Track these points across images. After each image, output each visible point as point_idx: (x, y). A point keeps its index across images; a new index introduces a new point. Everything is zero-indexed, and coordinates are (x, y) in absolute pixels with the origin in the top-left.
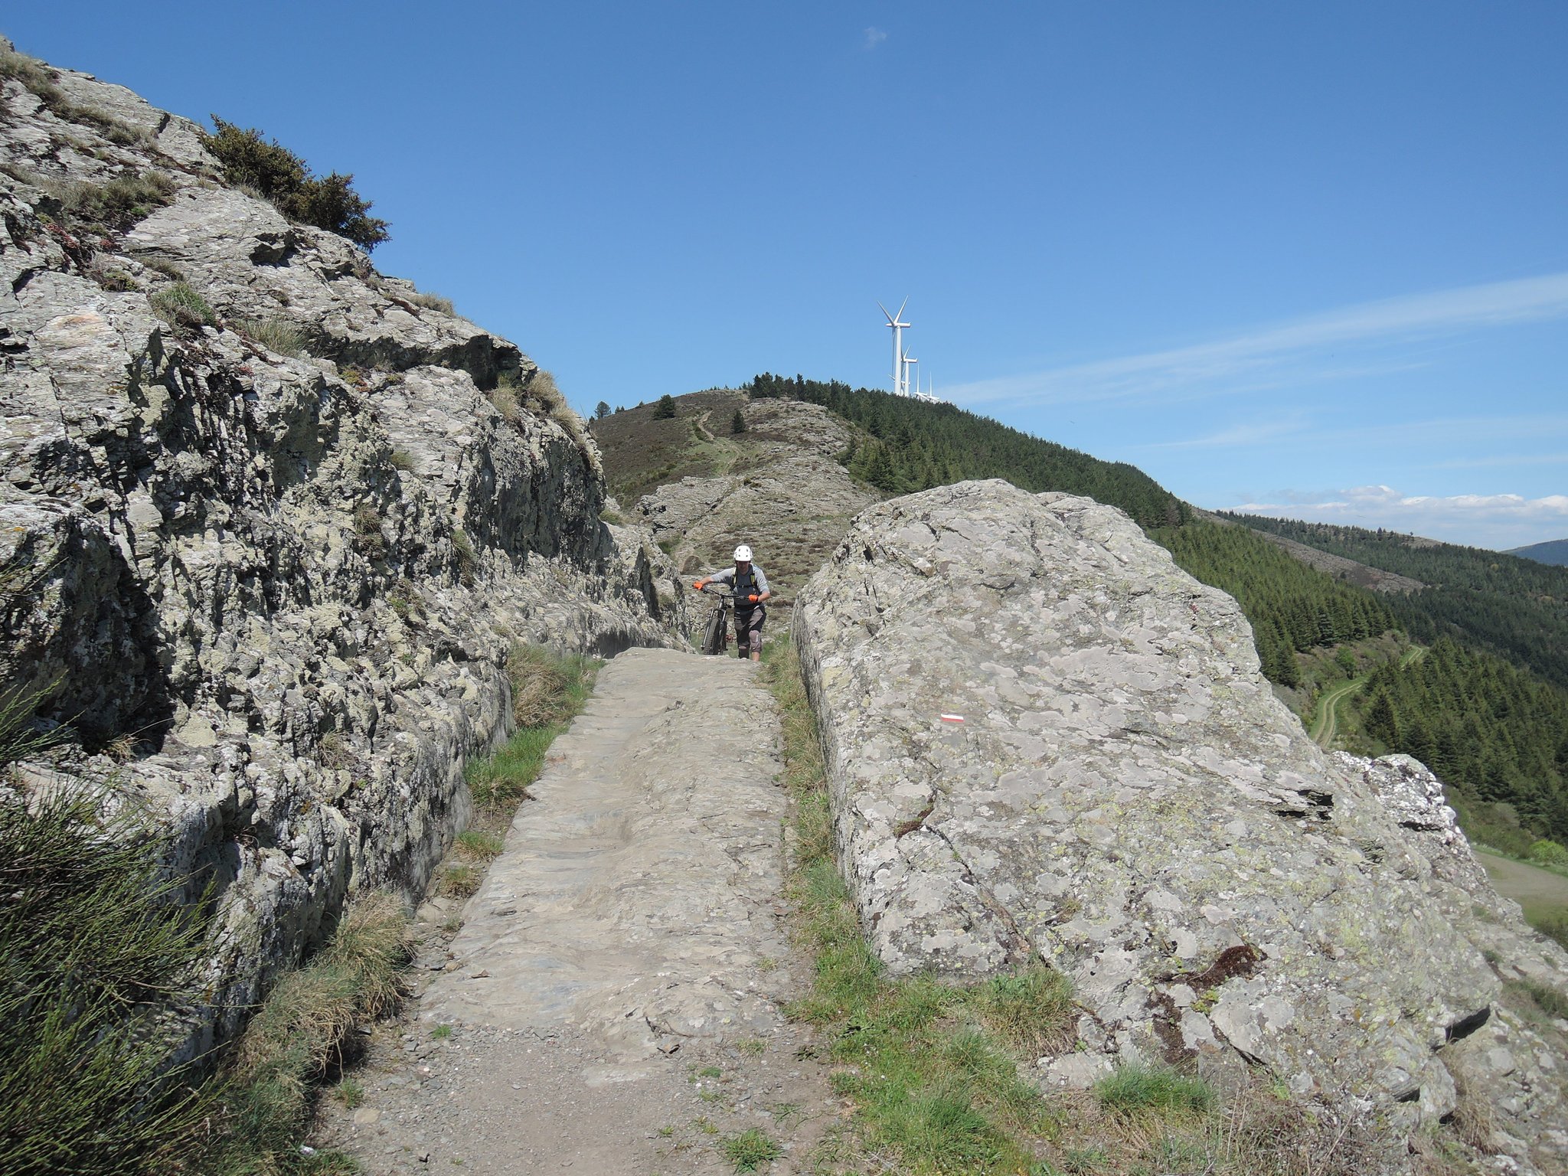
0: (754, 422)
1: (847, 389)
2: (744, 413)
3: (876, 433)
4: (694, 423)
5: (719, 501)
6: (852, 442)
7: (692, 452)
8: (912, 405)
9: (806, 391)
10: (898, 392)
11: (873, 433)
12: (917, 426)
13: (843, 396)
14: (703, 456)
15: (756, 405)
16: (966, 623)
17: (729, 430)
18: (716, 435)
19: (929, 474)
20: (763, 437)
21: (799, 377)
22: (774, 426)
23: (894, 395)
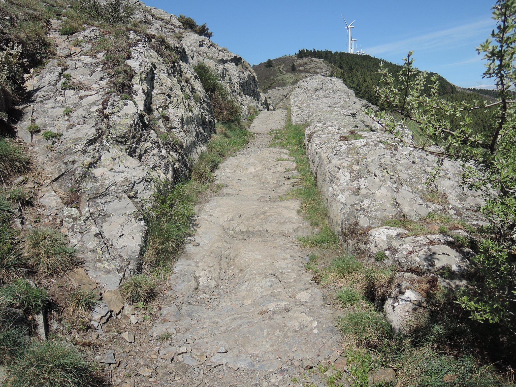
0: (299, 67)
1: (331, 52)
2: (295, 64)
3: (341, 68)
4: (279, 68)
5: (288, 94)
6: (332, 71)
7: (278, 78)
8: (355, 57)
9: (317, 54)
10: (349, 52)
11: (340, 68)
12: (356, 64)
13: (329, 55)
14: (282, 79)
15: (299, 61)
16: (310, 95)
17: (291, 70)
18: (286, 72)
19: (359, 81)
20: (302, 72)
21: (314, 49)
22: (306, 68)
23: (348, 53)
